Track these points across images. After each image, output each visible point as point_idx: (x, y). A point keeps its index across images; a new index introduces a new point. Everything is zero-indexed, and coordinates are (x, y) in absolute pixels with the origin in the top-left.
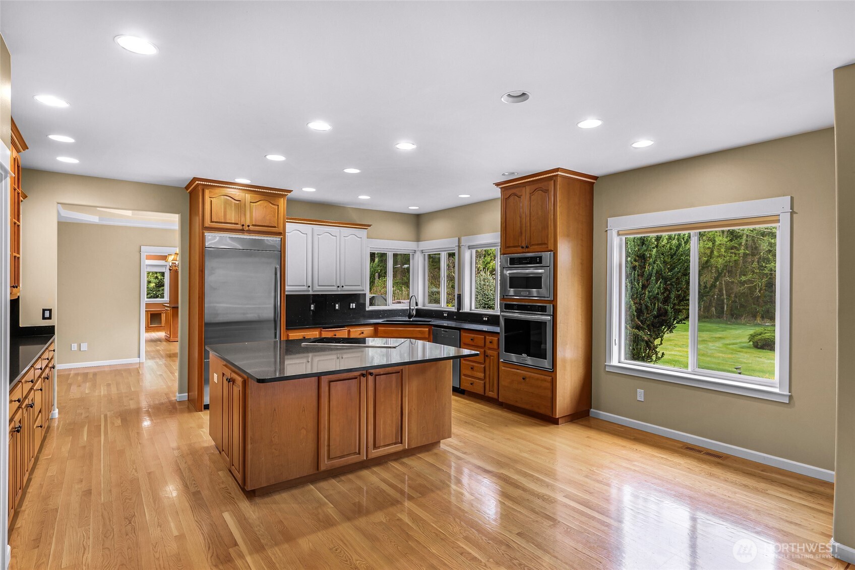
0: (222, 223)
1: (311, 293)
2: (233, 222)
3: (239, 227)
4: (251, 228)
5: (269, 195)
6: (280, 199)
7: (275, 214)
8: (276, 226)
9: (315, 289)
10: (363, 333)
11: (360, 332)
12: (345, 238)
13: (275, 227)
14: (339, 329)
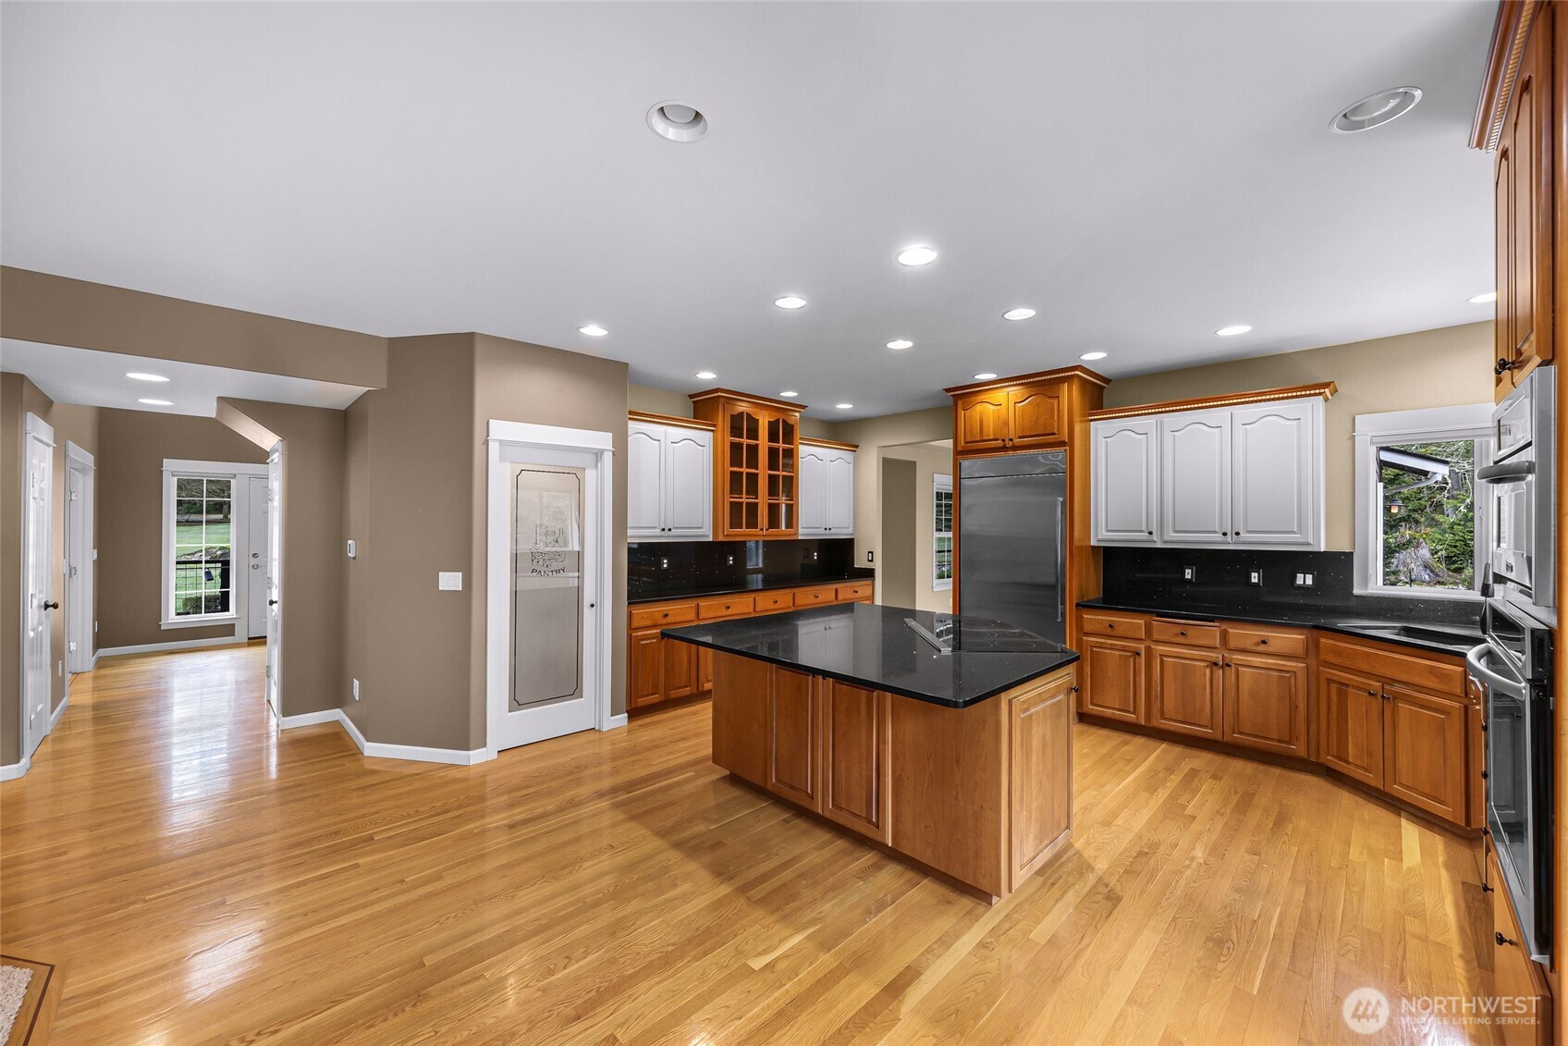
0: (977, 442)
1: (1159, 545)
2: (992, 438)
3: (999, 443)
4: (1017, 441)
5: (1043, 383)
6: (1061, 386)
7: (1052, 413)
8: (1056, 431)
9: (1166, 538)
10: (1264, 642)
11: (1259, 639)
12: (1247, 426)
13: (1054, 434)
14: (1199, 623)
